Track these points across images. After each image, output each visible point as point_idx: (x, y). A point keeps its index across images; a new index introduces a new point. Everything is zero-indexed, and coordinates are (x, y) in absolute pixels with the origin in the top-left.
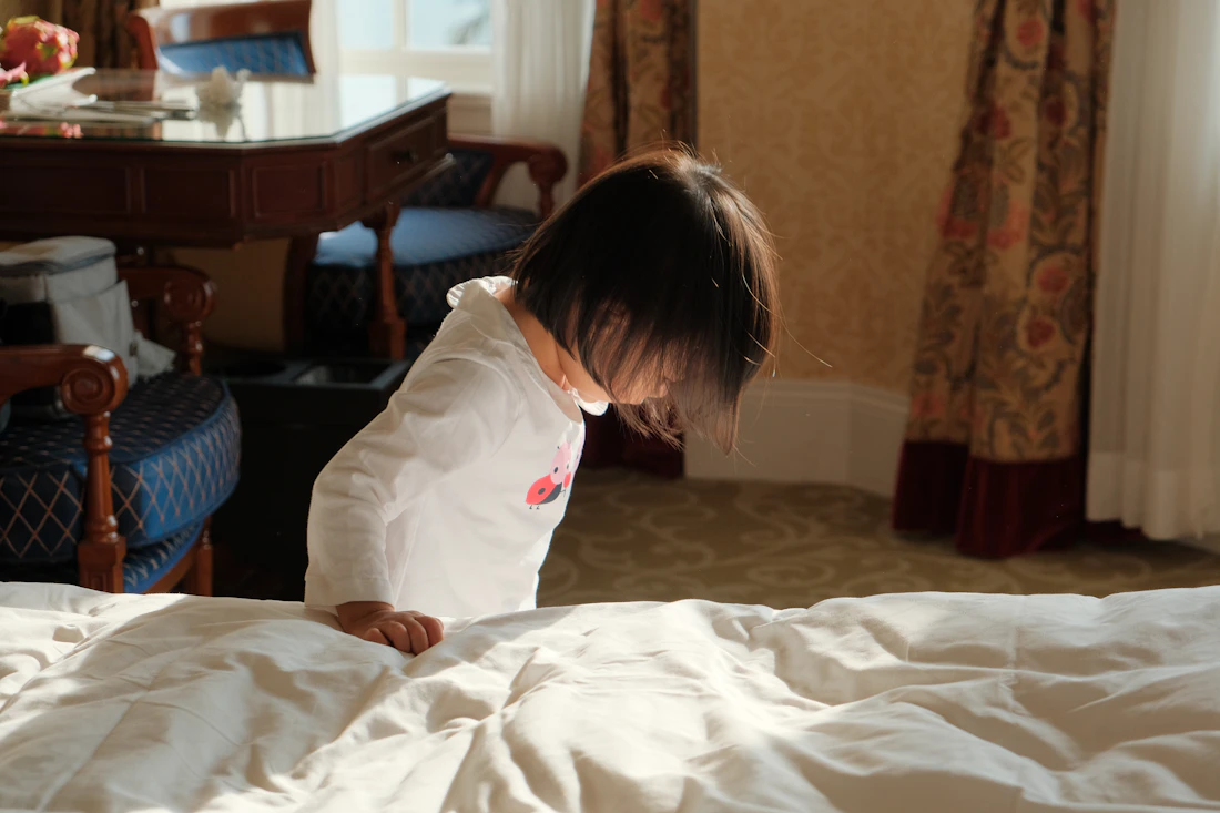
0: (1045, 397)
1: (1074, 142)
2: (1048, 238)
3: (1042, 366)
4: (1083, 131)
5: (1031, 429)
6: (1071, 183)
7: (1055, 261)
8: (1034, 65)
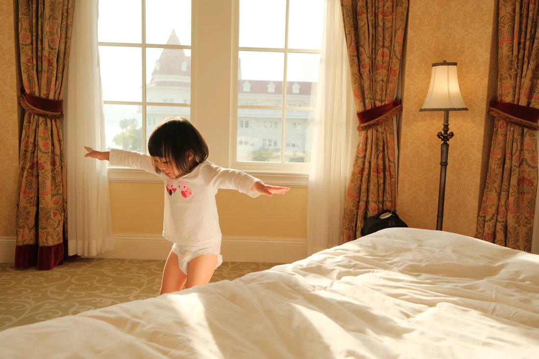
0: (57, 229)
1: (58, 170)
2: (54, 193)
3: (56, 222)
4: (60, 167)
5: (55, 238)
6: (58, 180)
7: (57, 197)
8: (49, 153)
